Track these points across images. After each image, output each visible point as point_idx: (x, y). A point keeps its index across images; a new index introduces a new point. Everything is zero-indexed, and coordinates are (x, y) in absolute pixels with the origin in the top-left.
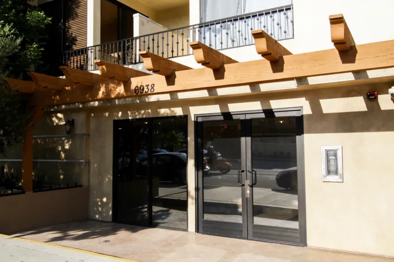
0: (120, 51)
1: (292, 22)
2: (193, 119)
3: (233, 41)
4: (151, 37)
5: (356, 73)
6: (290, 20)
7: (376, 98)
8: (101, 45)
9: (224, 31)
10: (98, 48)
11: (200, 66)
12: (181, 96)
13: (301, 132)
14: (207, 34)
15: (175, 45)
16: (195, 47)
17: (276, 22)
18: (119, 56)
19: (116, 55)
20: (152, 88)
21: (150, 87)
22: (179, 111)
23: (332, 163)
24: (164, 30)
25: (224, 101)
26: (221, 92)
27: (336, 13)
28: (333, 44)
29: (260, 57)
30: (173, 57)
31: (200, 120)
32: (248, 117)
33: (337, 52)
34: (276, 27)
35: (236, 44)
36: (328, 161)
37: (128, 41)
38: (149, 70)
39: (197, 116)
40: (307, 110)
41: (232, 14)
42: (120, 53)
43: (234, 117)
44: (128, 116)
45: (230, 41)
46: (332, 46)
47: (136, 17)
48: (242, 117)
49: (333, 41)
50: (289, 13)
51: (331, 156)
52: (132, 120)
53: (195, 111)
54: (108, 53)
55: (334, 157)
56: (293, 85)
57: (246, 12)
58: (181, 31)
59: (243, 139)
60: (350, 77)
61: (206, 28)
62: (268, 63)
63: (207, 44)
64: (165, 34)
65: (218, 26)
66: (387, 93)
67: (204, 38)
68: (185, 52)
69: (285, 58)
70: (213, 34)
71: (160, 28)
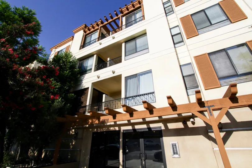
0: (98, 106)
1: (155, 97)
2: (122, 132)
3: (136, 103)
4: (108, 102)
5: (178, 114)
6: (154, 96)
7: (186, 123)
8: (91, 105)
9: (133, 100)
10: (90, 106)
11: (125, 112)
12: (118, 123)
13: (162, 137)
14: (127, 101)
15: (116, 105)
16: (123, 106)
17: (150, 97)
18: (97, 108)
19: (96, 107)
20: (108, 120)
21: (107, 120)
22: (117, 129)
23: (175, 149)
24: (113, 100)
25: (133, 124)
26: (132, 121)
27: (169, 95)
28: (169, 105)
29: (145, 109)
30: (115, 109)
31: (125, 132)
32: (142, 130)
33: (171, 107)
34: (150, 99)
35: (137, 104)
36: (173, 148)
37: (101, 103)
38: (107, 114)
39: (123, 130)
40: (163, 128)
41: (135, 94)
42: (97, 107)
43: (137, 131)
44: (98, 131)
45: (135, 103)
46: (169, 106)
47: (104, 95)
48: (140, 131)
49: (169, 104)
50: (154, 94)
51: (174, 146)
52: (100, 132)
53: (123, 128)
54: (93, 107)
55: (175, 147)
56: (157, 118)
57: (140, 94)
58: (118, 100)
59: (141, 140)
60: (176, 116)
61: (127, 99)
62: (148, 111)
63: (127, 105)
64: (113, 101)
65: (131, 98)
66: (190, 121)
67: (126, 102)
68: (120, 107)
69: (154, 109)
70: (129, 101)
71: (112, 99)
